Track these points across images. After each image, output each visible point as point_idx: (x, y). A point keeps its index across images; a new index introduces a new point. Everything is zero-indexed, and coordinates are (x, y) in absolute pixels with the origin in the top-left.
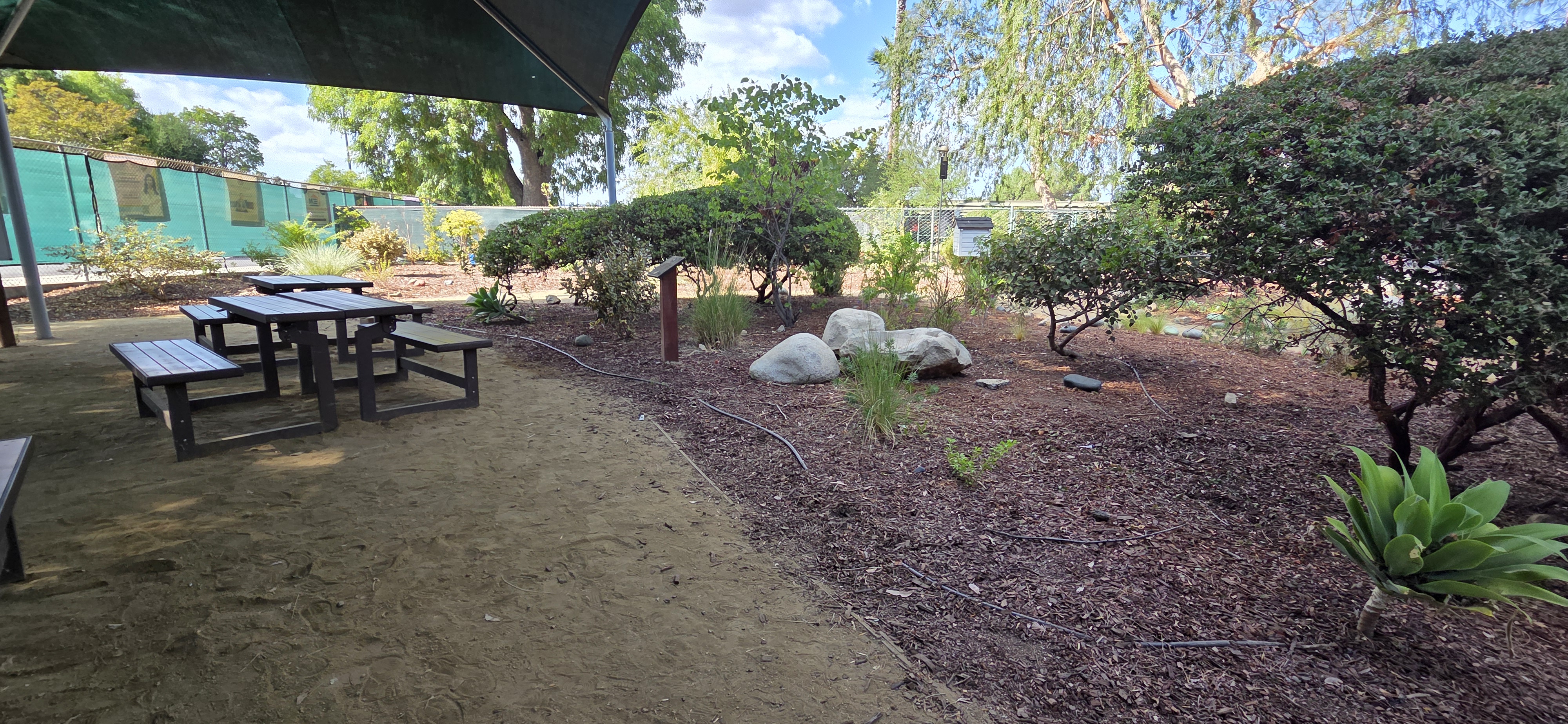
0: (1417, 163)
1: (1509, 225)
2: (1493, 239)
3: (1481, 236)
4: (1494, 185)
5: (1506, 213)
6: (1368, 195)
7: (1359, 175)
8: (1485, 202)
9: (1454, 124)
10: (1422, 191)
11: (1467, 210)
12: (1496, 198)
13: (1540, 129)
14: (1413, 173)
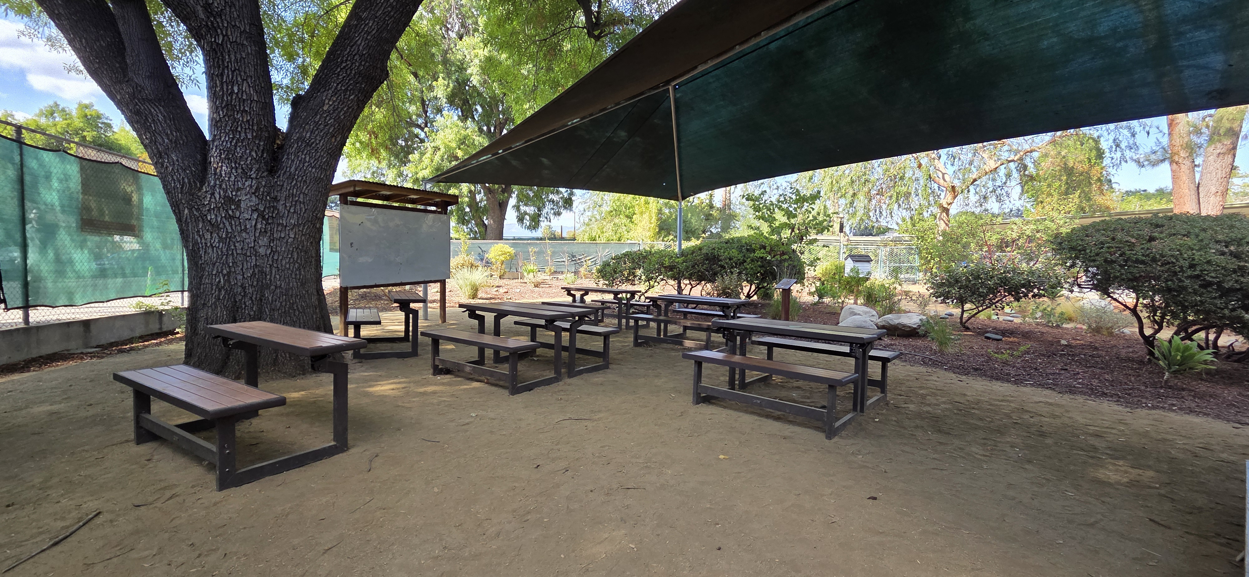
0: (1159, 261)
1: (1187, 278)
2: (1183, 281)
3: (1180, 281)
4: (1181, 267)
5: (1185, 275)
6: (1148, 269)
7: (1143, 262)
8: (1179, 272)
9: (1167, 249)
10: (1162, 268)
11: (1175, 273)
12: (1182, 271)
13: (1190, 253)
14: (1159, 263)
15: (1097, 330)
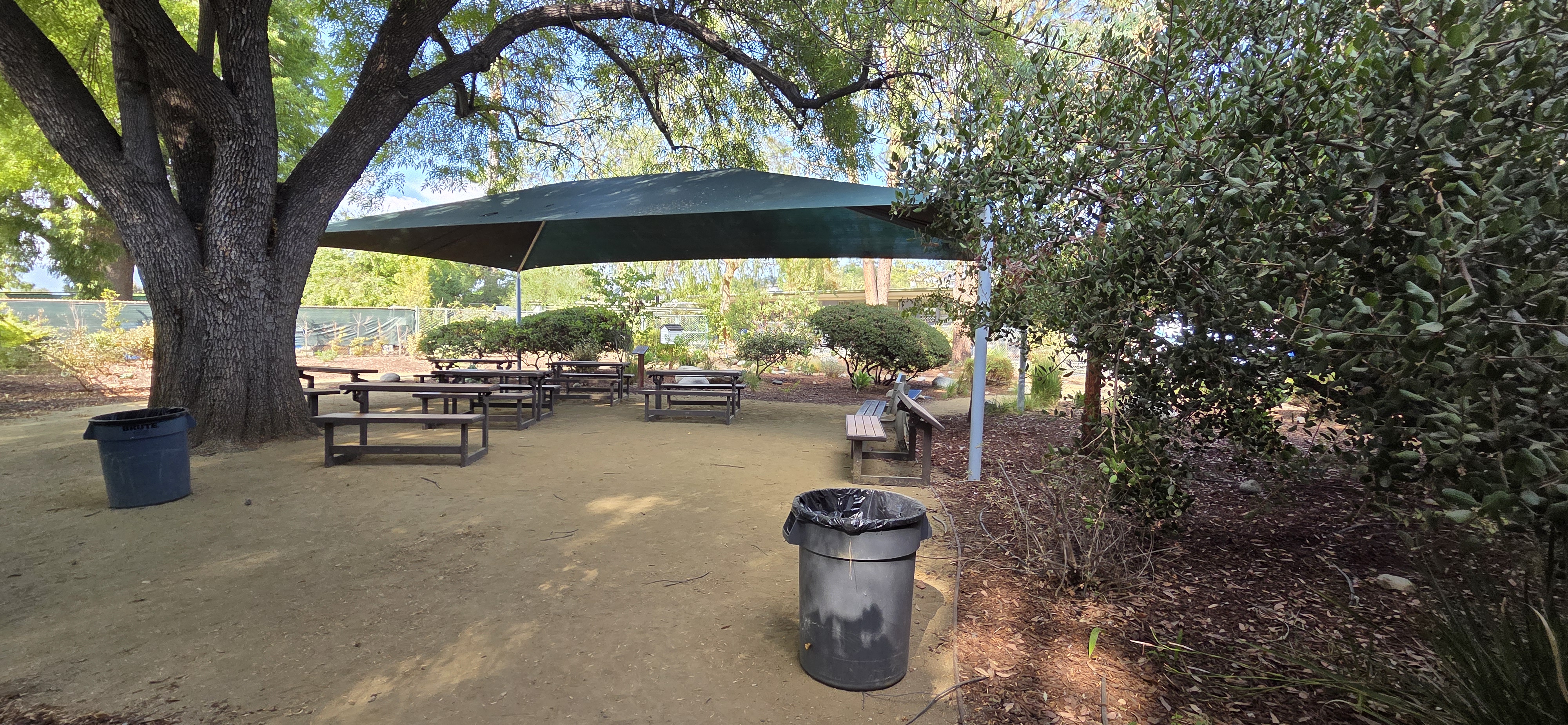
0: (853, 330)
4: (862, 333)
5: (864, 338)
6: (849, 335)
7: (848, 331)
10: (855, 334)
11: (860, 336)
13: (864, 325)
15: (830, 375)
